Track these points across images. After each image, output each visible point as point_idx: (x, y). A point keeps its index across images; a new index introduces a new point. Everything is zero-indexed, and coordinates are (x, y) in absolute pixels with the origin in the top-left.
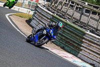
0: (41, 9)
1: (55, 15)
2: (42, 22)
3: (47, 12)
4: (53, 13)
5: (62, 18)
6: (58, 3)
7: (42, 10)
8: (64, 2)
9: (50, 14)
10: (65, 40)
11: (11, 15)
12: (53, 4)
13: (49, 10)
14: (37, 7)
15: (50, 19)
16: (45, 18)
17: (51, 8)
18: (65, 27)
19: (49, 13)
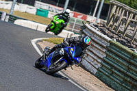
0: (90, 30)
1: (115, 41)
2: (93, 53)
3: (100, 37)
4: (112, 37)
5: (127, 46)
6: (119, 22)
7: (93, 32)
8: (129, 19)
9: (105, 40)
10: (130, 83)
11: (40, 41)
12: (111, 23)
13: (105, 33)
14: (85, 27)
15: (106, 48)
16: (97, 46)
17: (108, 29)
18: (132, 61)
19: (104, 38)
